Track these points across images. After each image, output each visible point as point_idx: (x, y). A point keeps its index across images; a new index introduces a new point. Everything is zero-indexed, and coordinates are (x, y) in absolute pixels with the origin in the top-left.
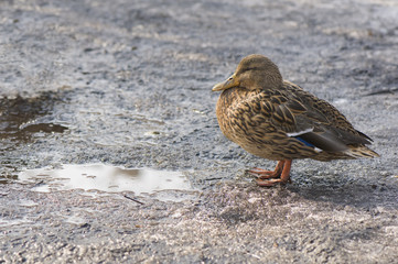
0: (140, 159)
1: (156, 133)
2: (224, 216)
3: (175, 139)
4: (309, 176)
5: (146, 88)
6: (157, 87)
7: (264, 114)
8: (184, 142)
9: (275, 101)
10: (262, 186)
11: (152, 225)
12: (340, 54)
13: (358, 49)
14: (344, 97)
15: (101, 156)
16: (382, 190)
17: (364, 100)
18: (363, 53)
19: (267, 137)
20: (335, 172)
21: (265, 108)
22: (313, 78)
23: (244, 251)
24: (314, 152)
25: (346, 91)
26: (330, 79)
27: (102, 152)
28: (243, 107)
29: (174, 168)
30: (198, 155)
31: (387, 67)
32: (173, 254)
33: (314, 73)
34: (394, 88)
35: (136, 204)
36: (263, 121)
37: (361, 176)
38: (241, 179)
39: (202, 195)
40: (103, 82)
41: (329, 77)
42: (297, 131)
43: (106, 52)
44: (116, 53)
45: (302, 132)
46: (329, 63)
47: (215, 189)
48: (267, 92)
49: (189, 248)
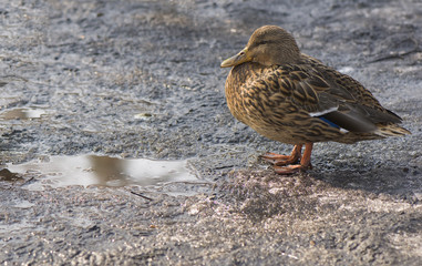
0: (136, 147)
1: (146, 115)
2: (246, 210)
3: (170, 122)
4: (330, 160)
5: (124, 61)
6: (136, 60)
7: (283, 92)
8: (182, 125)
9: (295, 77)
10: (281, 174)
11: (169, 224)
12: (333, 13)
13: (353, 7)
14: (348, 65)
15: (92, 145)
16: (415, 173)
17: (372, 67)
18: (359, 12)
19: (287, 119)
20: (359, 154)
21: (284, 85)
22: (309, 44)
23: (278, 251)
24: (339, 133)
25: (349, 57)
26: (329, 44)
27: (92, 140)
28: (259, 85)
29: (177, 156)
30: (200, 139)
31: (390, 28)
32: (201, 258)
33: (310, 37)
34: (402, 52)
35: (144, 200)
36: (282, 100)
37: (388, 157)
38: (255, 166)
39: (216, 187)
40: (74, 56)
41: (327, 41)
42: (321, 111)
43: (69, 21)
44: (80, 22)
45: (326, 112)
46: (323, 25)
47: (228, 180)
48: (285, 68)
49: (216, 250)
